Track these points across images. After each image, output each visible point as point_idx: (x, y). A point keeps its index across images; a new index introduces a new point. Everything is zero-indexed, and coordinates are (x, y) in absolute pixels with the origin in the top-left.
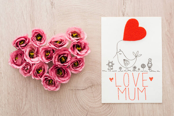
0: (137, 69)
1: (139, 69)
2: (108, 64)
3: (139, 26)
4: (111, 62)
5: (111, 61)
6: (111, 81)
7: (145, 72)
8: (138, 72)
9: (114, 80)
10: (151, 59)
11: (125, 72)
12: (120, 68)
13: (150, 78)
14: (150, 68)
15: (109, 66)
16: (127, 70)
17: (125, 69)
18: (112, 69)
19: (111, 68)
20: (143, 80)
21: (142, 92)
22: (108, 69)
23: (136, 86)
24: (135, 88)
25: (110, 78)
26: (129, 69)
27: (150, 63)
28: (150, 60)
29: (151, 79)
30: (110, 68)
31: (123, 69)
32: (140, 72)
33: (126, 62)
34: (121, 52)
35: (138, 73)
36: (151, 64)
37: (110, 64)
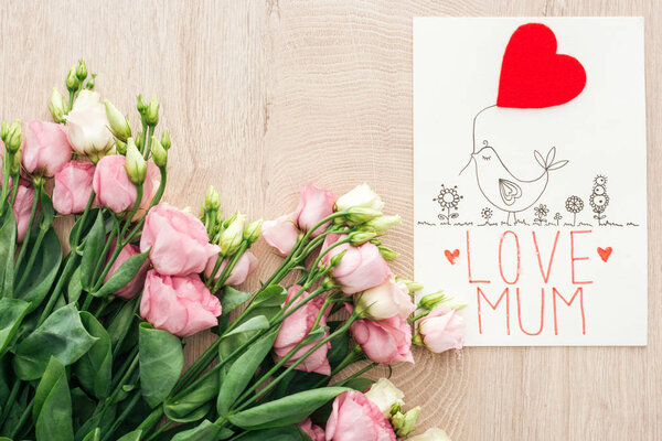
0: (550, 217)
1: (558, 217)
2: (440, 199)
3: (559, 51)
4: (452, 191)
5: (449, 186)
6: (452, 263)
7: (582, 228)
8: (558, 229)
9: (461, 260)
10: (604, 179)
11: (506, 228)
12: (486, 213)
13: (600, 250)
14: (599, 210)
15: (444, 205)
16: (512, 221)
17: (503, 216)
18: (454, 216)
19: (453, 211)
20: (573, 260)
21: (569, 304)
22: (440, 216)
23: (546, 282)
24: (543, 290)
25: (447, 252)
26: (520, 216)
27: (601, 191)
28: (601, 181)
29: (605, 254)
30: (445, 213)
31: (498, 216)
32: (561, 227)
33: (507, 190)
34: (487, 153)
35: (553, 230)
36: (603, 198)
37: (449, 198)
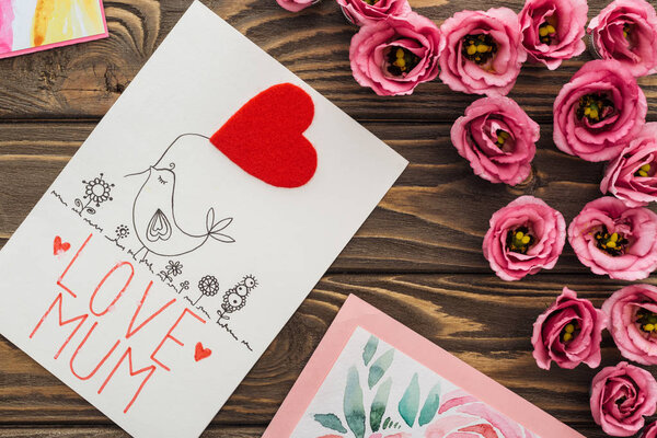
0: (177, 280)
1: (185, 285)
2: (90, 185)
4: (107, 187)
5: (107, 179)
6: (55, 253)
7: (199, 313)
8: (175, 295)
9: (67, 256)
10: (254, 284)
11: (129, 258)
12: (123, 231)
13: (199, 346)
14: (227, 308)
15: (89, 194)
16: (140, 256)
17: (136, 246)
18: (91, 211)
19: (93, 205)
20: (168, 336)
21: (132, 374)
22: (78, 202)
23: (128, 336)
24: (119, 342)
25: (58, 239)
26: (150, 257)
27: (243, 292)
28: (249, 283)
29: (201, 353)
30: (85, 202)
31: (130, 242)
32: (180, 298)
33: (158, 225)
34: (167, 176)
35: (172, 294)
36: (239, 301)
37: (98, 190)
